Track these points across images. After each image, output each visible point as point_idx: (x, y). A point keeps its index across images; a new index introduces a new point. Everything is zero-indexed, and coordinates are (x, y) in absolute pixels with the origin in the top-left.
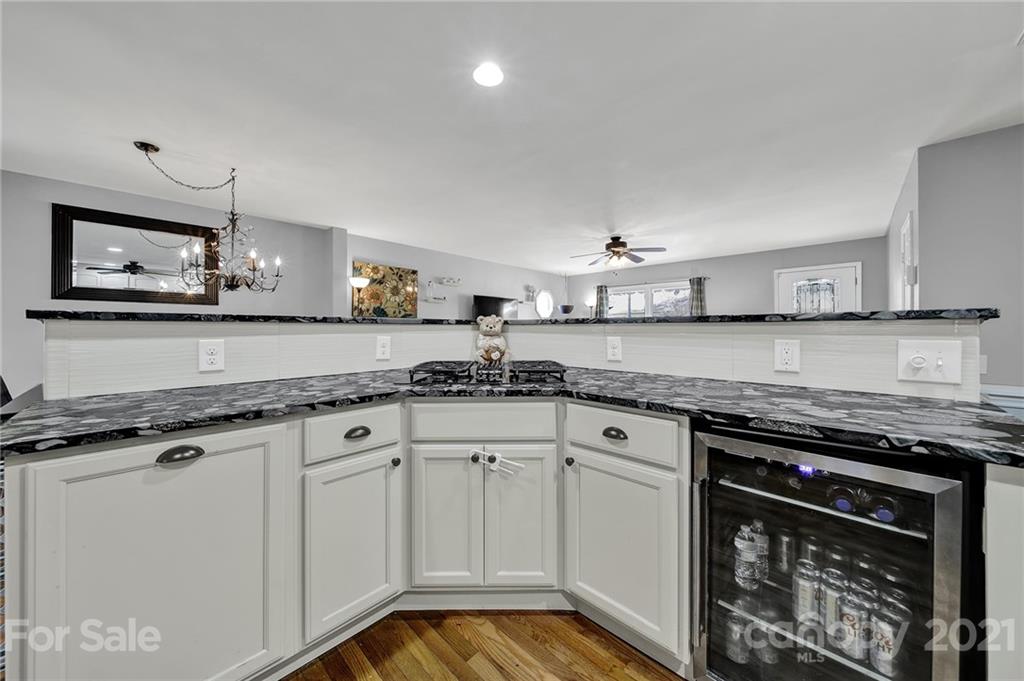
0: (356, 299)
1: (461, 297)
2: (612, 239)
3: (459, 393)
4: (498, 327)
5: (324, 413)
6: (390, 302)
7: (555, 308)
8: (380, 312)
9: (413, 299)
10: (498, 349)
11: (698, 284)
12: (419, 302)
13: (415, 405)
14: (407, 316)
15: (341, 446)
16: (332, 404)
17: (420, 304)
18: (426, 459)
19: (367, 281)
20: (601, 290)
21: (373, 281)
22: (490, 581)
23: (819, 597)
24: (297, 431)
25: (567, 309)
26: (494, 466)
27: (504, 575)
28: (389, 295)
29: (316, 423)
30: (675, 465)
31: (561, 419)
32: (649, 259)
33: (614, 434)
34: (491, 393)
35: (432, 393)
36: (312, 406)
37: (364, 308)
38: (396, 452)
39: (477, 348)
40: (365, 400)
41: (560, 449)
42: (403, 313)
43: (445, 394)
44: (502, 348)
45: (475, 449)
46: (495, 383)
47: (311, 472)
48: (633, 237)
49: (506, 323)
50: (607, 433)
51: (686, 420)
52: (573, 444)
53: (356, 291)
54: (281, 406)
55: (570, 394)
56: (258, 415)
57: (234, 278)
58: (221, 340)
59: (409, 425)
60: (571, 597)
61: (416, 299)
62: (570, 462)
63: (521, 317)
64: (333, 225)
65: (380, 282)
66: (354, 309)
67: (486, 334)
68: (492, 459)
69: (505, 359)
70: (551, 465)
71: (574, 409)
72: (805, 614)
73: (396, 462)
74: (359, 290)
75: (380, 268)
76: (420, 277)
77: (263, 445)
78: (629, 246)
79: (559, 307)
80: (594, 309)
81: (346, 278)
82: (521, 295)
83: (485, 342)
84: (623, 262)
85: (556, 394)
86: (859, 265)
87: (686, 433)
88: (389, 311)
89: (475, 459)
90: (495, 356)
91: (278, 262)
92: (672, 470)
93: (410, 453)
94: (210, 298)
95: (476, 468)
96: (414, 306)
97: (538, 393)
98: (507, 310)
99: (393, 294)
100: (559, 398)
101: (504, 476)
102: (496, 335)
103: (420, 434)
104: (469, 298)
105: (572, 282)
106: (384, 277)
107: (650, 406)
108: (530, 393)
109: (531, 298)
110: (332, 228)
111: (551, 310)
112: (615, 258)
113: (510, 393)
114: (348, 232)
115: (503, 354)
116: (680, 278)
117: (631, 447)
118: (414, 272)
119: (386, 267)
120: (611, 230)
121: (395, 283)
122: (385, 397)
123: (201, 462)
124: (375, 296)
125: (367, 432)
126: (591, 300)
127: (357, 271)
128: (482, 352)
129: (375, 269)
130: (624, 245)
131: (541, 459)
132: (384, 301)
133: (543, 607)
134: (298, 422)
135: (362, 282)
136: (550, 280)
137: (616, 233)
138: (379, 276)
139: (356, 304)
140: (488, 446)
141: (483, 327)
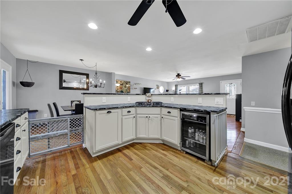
0: (117, 89)
1: (140, 88)
2: (178, 74)
3: (144, 106)
4: (150, 96)
5: (125, 108)
6: (124, 89)
7: (164, 91)
8: (122, 92)
9: (129, 88)
10: (150, 100)
11: (201, 85)
12: (131, 89)
13: (137, 108)
14: (128, 93)
15: (127, 114)
16: (126, 107)
17: (131, 90)
18: (139, 117)
19: (120, 85)
20: (176, 86)
21: (121, 84)
22: (149, 137)
23: (198, 135)
24: (121, 111)
25: (167, 91)
26: (150, 118)
27: (151, 136)
28: (124, 88)
29: (124, 109)
30: (177, 116)
31: (161, 111)
32: (187, 78)
33: (169, 112)
34: (149, 106)
35: (140, 106)
36: (123, 107)
37: (118, 91)
38: (134, 115)
39: (146, 100)
40: (130, 107)
41: (161, 116)
42: (127, 92)
43: (142, 106)
44: (151, 100)
45: (147, 115)
46: (150, 105)
47: (123, 117)
48: (183, 74)
49: (152, 94)
50: (168, 112)
51: (179, 109)
52: (163, 115)
53: (117, 87)
54: (120, 107)
55: (162, 107)
56: (117, 108)
57: (96, 85)
58: (105, 97)
59: (136, 111)
60: (163, 140)
61: (130, 89)
62: (162, 117)
63: (155, 93)
64: (112, 72)
65: (122, 85)
66: (116, 91)
67: (148, 97)
68: (150, 117)
69: (152, 102)
70: (159, 118)
71: (163, 109)
72: (197, 138)
73: (134, 117)
74: (118, 87)
75: (122, 81)
76: (131, 83)
77: (117, 112)
78: (181, 76)
79: (165, 90)
80: (174, 91)
81: (115, 84)
82: (156, 87)
83: (148, 98)
84: (180, 79)
85: (160, 106)
86: (241, 80)
87: (179, 111)
88: (124, 91)
89: (147, 117)
90: (150, 101)
91: (104, 82)
92: (177, 117)
93: (136, 116)
94: (88, 89)
95: (147, 119)
96: (130, 90)
97: (157, 106)
98: (152, 90)
99: (125, 88)
100: (160, 107)
101: (152, 120)
102: (150, 97)
103: (138, 113)
104: (142, 88)
105: (168, 83)
106: (123, 83)
107: (174, 108)
108: (156, 106)
109: (158, 88)
110: (112, 73)
111: (163, 91)
112: (178, 79)
113: (152, 106)
114: (116, 73)
115: (151, 101)
116: (197, 83)
117: (171, 114)
118: (130, 82)
119: (123, 81)
120: (177, 72)
121: (125, 85)
122: (133, 107)
123: (111, 113)
124: (121, 88)
125: (130, 112)
126: (174, 88)
127: (117, 82)
128: (147, 100)
129: (121, 82)
130: (180, 75)
131: (158, 117)
132: (123, 89)
133: (158, 143)
134: (121, 109)
135: (118, 85)
136: (163, 83)
137: (178, 73)
138: (122, 83)
139: (117, 90)
140: (149, 115)
141: (147, 95)
